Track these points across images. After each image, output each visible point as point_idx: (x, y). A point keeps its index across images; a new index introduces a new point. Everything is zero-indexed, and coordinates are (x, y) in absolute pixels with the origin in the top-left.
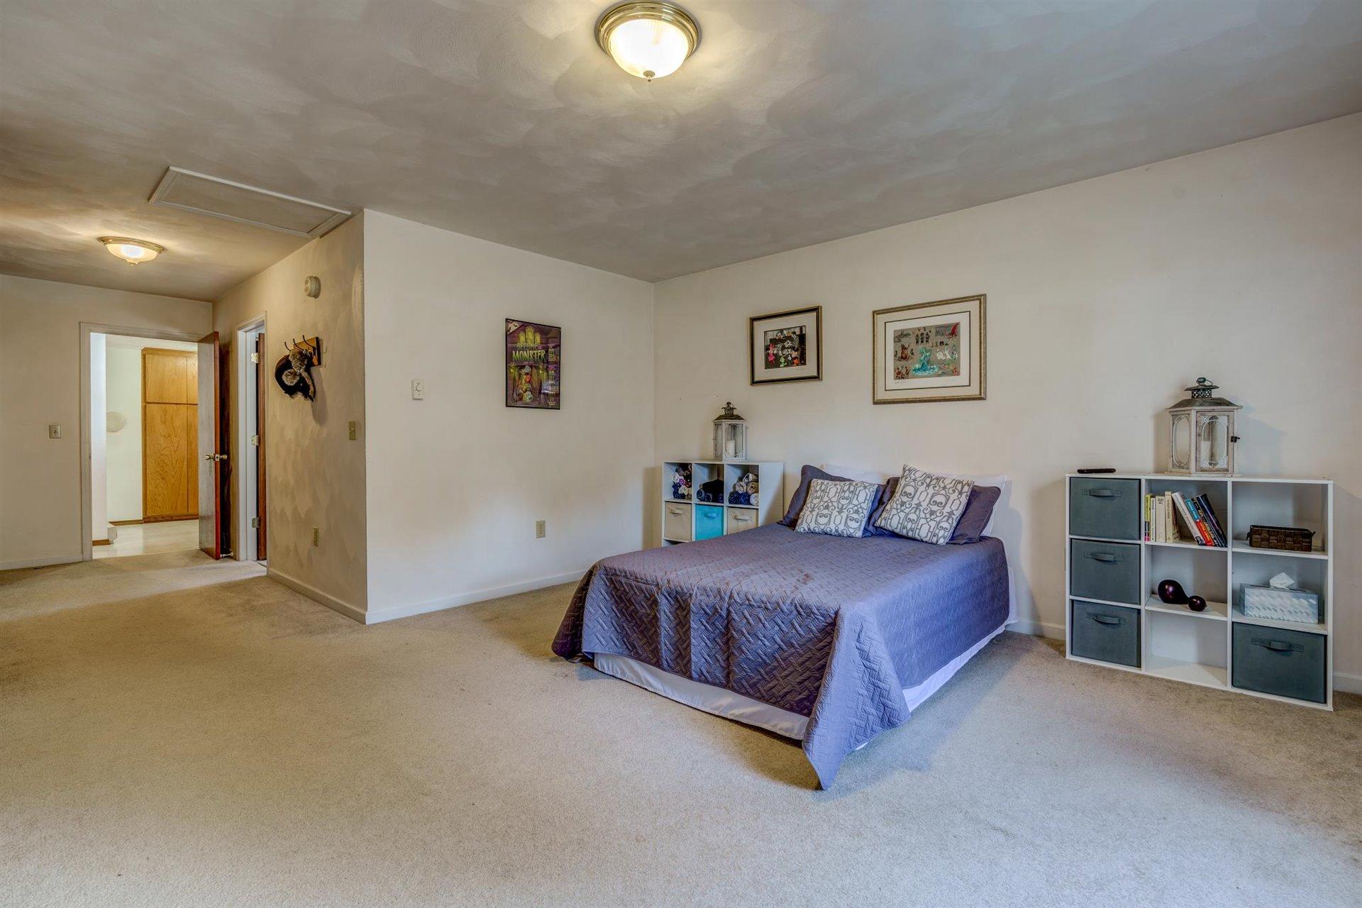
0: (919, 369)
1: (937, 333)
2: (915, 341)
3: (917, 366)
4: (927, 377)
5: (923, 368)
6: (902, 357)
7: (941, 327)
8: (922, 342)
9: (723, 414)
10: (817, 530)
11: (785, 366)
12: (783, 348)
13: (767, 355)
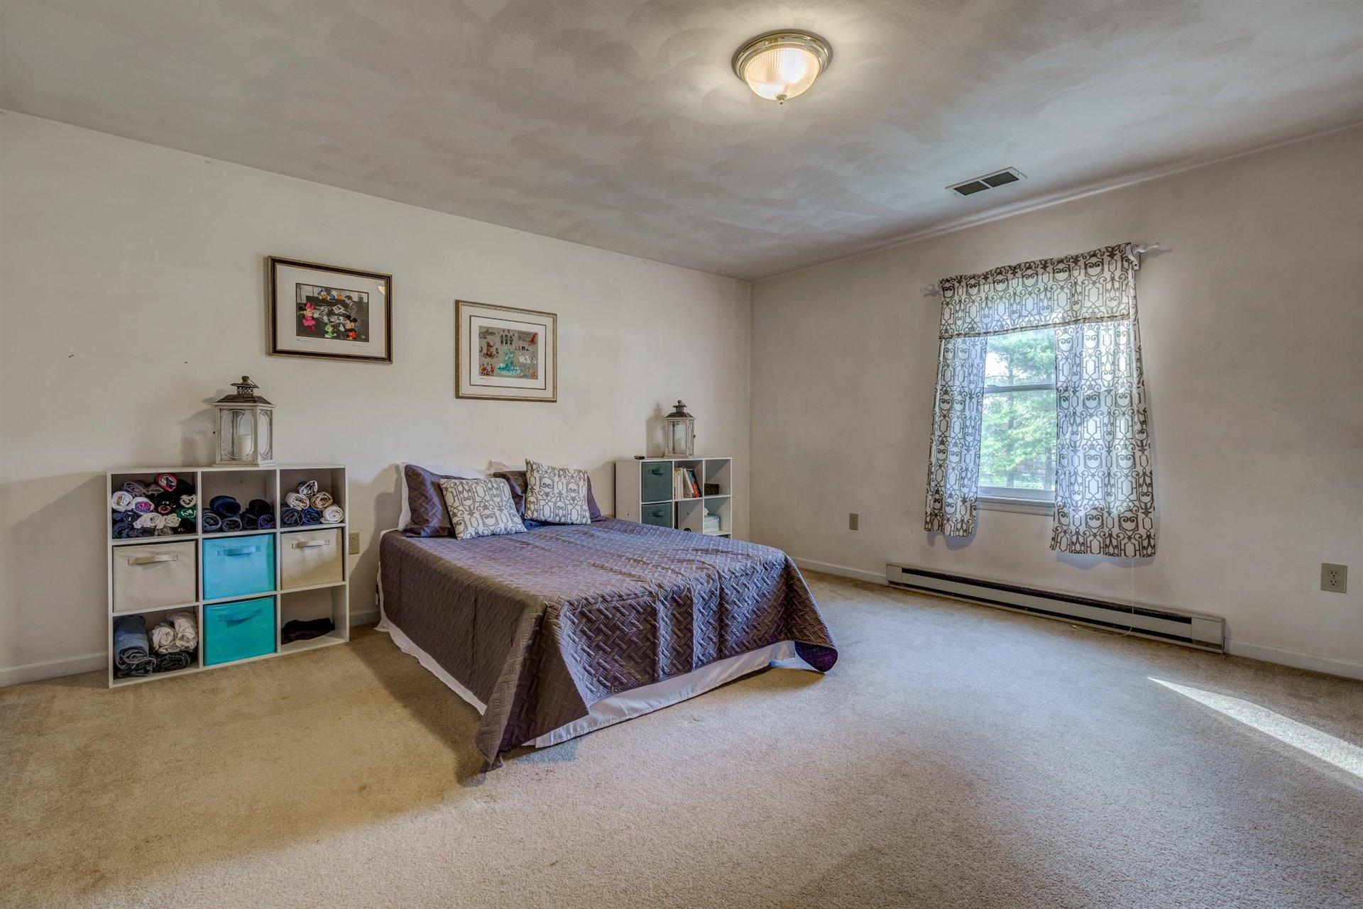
0: (503, 369)
1: (520, 338)
2: (500, 341)
3: (502, 365)
4: (510, 377)
5: (507, 368)
6: (487, 354)
7: (523, 333)
8: (506, 343)
9: (235, 393)
10: (486, 532)
11: (334, 338)
12: (330, 313)
13: (300, 319)
